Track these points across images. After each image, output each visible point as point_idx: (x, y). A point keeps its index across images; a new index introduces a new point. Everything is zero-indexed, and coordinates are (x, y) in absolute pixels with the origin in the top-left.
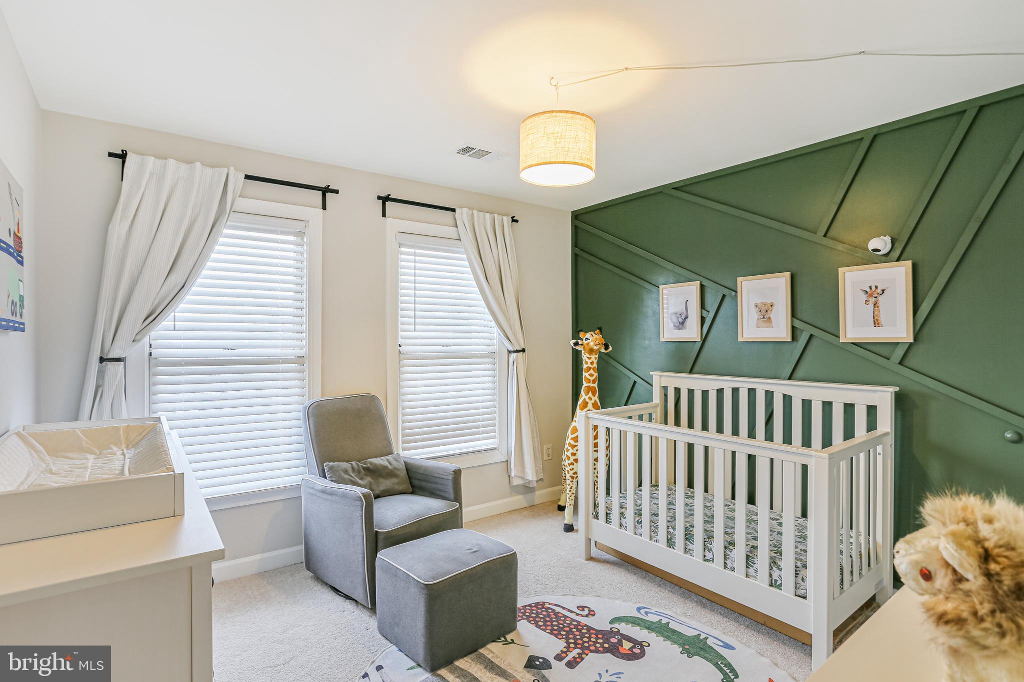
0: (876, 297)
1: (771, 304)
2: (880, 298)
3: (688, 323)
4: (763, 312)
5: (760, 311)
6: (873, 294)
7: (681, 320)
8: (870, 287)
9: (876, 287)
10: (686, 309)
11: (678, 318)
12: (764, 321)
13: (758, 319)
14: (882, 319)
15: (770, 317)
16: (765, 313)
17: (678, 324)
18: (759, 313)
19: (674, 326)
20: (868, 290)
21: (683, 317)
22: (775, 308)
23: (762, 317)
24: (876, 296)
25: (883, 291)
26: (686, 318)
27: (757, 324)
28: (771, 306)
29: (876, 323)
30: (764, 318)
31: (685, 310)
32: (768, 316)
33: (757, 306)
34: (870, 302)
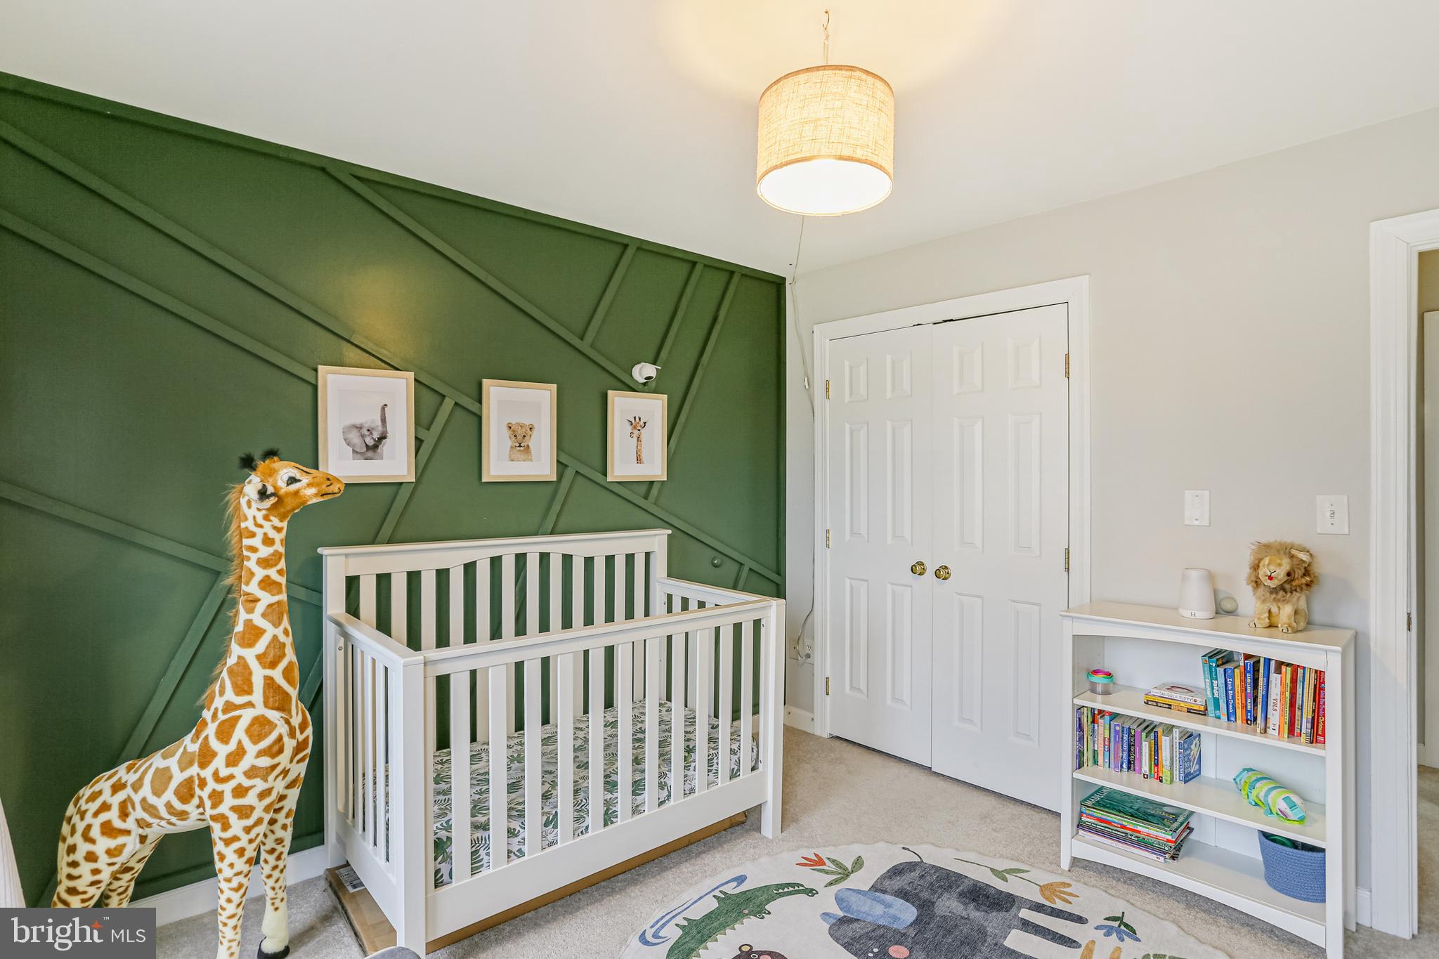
0: (639, 430)
1: (531, 427)
2: (643, 431)
3: (385, 447)
4: (520, 437)
5: (515, 436)
6: (637, 425)
7: (370, 442)
8: (635, 418)
9: (640, 419)
10: (384, 420)
11: (363, 436)
12: (520, 450)
13: (511, 447)
14: (644, 456)
15: (528, 446)
16: (520, 439)
17: (364, 449)
18: (514, 438)
19: (354, 451)
20: (633, 421)
21: (376, 436)
22: (535, 432)
23: (518, 445)
24: (639, 428)
25: (645, 423)
26: (383, 437)
27: (510, 455)
28: (531, 429)
29: (639, 459)
30: (520, 446)
31: (379, 423)
32: (526, 444)
33: (510, 428)
34: (634, 436)
